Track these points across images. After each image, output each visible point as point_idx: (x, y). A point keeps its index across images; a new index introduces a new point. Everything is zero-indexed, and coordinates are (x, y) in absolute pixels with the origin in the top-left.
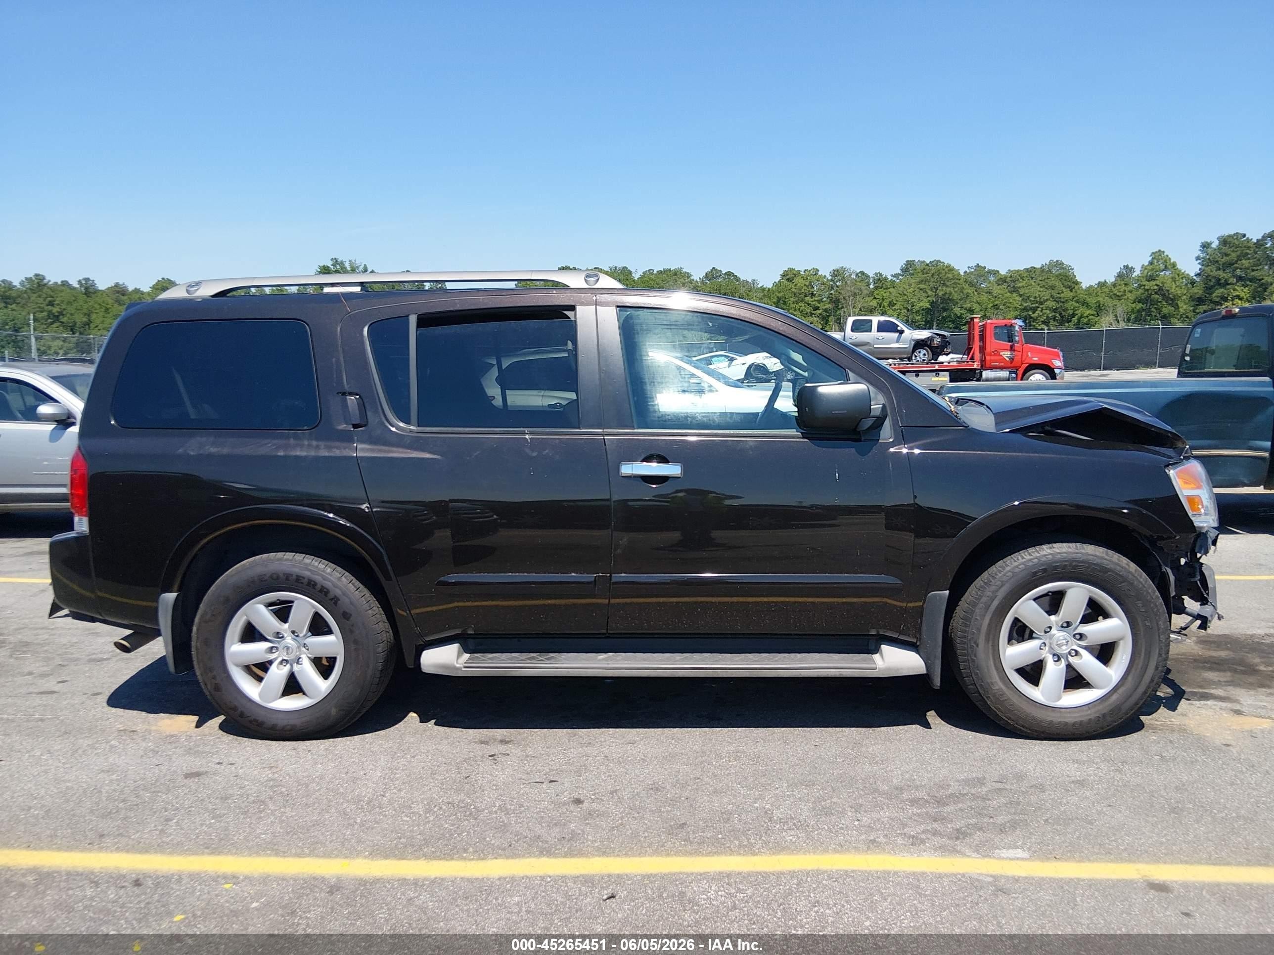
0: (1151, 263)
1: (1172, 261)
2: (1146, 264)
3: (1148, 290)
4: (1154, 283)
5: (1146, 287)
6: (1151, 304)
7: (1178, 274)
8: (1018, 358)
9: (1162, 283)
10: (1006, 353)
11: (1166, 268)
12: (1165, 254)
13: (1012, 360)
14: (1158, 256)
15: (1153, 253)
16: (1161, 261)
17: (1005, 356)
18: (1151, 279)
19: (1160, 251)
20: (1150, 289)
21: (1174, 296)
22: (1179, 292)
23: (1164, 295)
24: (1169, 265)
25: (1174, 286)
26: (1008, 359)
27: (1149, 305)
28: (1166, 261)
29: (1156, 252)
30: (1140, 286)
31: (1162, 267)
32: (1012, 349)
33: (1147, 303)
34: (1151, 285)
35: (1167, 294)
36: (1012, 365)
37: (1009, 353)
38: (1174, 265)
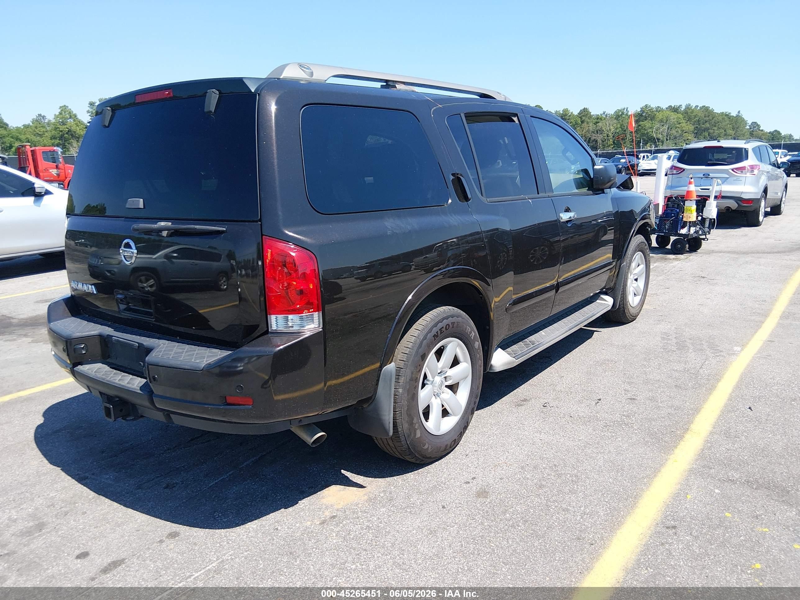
0: (60, 113)
1: (74, 113)
2: (57, 114)
3: (62, 131)
4: (65, 127)
5: (61, 129)
6: (65, 141)
7: (79, 123)
8: (62, 175)
9: (70, 127)
10: (53, 170)
11: (71, 117)
12: (69, 108)
13: (58, 175)
14: (64, 109)
15: (61, 107)
16: (67, 113)
17: (53, 173)
18: (64, 124)
19: (65, 106)
20: (64, 131)
21: (79, 135)
22: (82, 133)
23: (72, 135)
24: (73, 116)
25: (78, 129)
26: (56, 175)
27: (63, 141)
28: (70, 113)
29: (63, 107)
30: (56, 129)
31: (68, 116)
32: (57, 167)
33: (62, 140)
34: (62, 128)
35: (74, 134)
36: (59, 179)
37: (56, 170)
38: (75, 116)
